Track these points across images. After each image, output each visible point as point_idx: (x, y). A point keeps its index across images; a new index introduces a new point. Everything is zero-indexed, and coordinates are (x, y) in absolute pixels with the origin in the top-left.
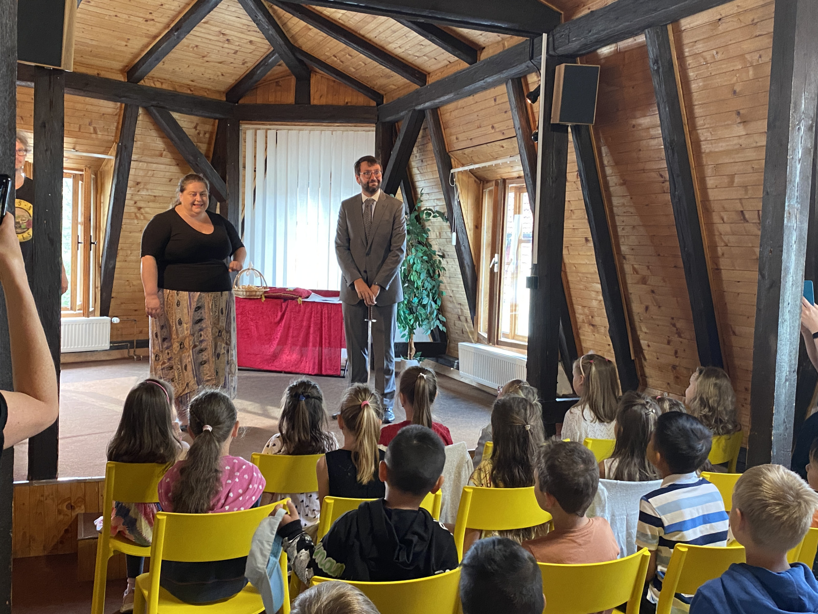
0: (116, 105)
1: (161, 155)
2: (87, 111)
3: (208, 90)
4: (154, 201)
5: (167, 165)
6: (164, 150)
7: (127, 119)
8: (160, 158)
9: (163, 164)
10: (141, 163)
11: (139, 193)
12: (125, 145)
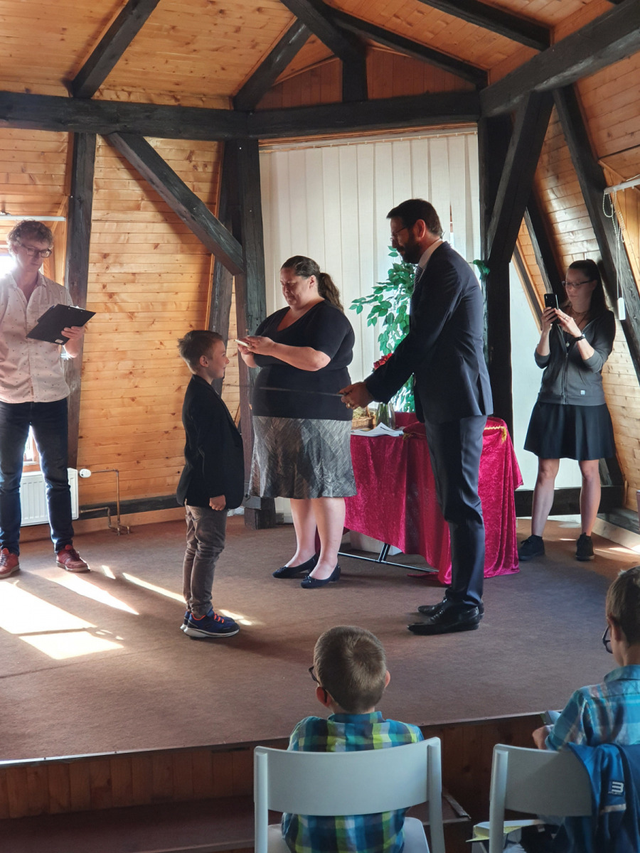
0: (61, 135)
1: (138, 208)
2: (17, 150)
3: (204, 95)
4: (133, 282)
5: (149, 222)
6: (142, 199)
7: (79, 156)
8: (135, 212)
9: (142, 222)
10: (107, 223)
11: (108, 272)
12: (80, 198)
